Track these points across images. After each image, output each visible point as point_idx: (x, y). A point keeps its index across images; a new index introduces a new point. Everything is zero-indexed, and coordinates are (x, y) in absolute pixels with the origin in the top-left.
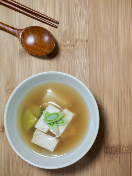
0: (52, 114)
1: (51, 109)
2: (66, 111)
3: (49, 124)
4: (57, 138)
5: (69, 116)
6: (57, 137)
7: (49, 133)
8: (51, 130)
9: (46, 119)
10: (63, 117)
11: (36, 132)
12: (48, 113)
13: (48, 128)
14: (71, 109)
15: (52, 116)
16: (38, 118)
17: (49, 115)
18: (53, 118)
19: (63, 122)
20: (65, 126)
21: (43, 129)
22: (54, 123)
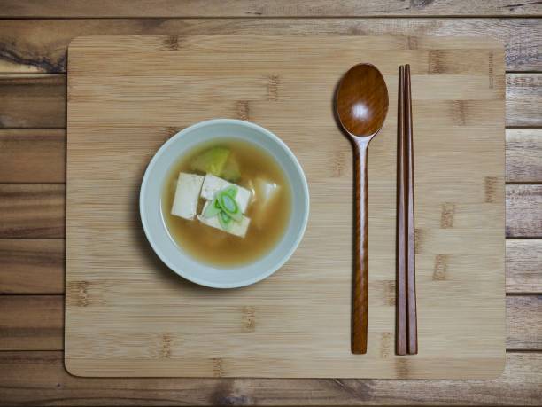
0: (234, 202)
1: (243, 197)
2: (246, 221)
3: (217, 201)
4: (196, 217)
5: (239, 229)
6: (199, 218)
7: (202, 201)
8: (207, 204)
9: (223, 194)
10: (235, 220)
11: (199, 178)
12: (234, 192)
13: (211, 198)
14: (252, 230)
15: (231, 203)
16: (222, 177)
17: (232, 197)
18: (228, 204)
19: (225, 222)
20: (219, 227)
21: (206, 190)
22: (220, 208)
